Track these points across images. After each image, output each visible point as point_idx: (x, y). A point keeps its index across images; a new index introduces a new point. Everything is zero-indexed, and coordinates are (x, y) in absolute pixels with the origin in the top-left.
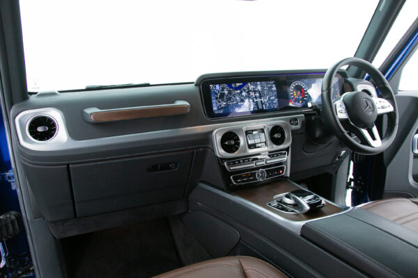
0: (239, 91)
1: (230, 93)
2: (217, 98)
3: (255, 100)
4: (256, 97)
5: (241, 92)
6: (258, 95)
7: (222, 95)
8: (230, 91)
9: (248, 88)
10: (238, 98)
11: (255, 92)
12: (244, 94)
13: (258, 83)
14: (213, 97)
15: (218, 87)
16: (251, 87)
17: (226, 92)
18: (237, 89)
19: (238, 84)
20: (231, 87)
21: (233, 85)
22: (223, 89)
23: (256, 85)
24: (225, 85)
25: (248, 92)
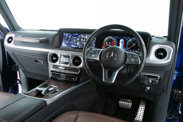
0: (76, 38)
1: (71, 38)
2: (65, 39)
3: (83, 43)
4: (83, 42)
5: (77, 38)
6: (85, 40)
7: (68, 38)
8: (72, 37)
9: (81, 37)
10: (74, 41)
11: (84, 39)
12: (78, 39)
13: (87, 35)
14: (64, 39)
15: (67, 34)
16: (82, 36)
17: (70, 37)
18: (75, 36)
19: (76, 34)
20: (72, 35)
21: (74, 34)
22: (69, 35)
23: (85, 36)
24: (70, 34)
25: (80, 39)
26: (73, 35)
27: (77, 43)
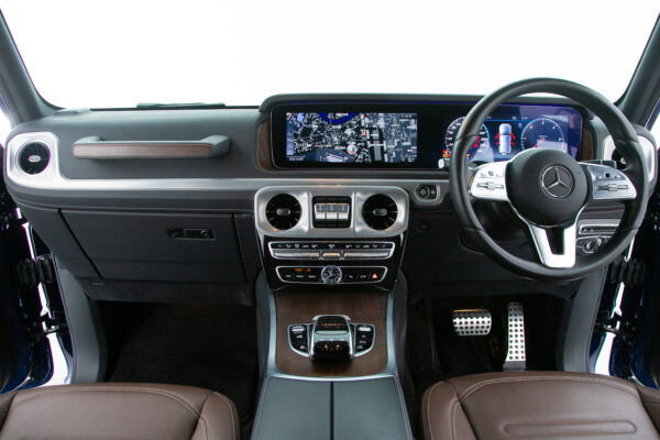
0: (339, 127)
1: (322, 128)
2: (296, 136)
3: (370, 145)
4: (372, 140)
5: (344, 129)
6: (376, 135)
7: (307, 132)
8: (322, 125)
9: (359, 123)
10: (335, 139)
11: (371, 130)
12: (349, 132)
13: (381, 115)
14: (289, 134)
15: (300, 117)
16: (365, 121)
17: (315, 126)
18: (336, 122)
19: (339, 115)
20: (324, 117)
21: (330, 116)
22: (310, 121)
23: (376, 118)
24: (315, 115)
25: (358, 130)
26: (328, 120)
27: (347, 146)
